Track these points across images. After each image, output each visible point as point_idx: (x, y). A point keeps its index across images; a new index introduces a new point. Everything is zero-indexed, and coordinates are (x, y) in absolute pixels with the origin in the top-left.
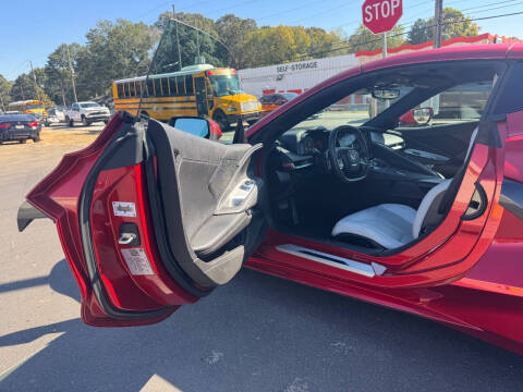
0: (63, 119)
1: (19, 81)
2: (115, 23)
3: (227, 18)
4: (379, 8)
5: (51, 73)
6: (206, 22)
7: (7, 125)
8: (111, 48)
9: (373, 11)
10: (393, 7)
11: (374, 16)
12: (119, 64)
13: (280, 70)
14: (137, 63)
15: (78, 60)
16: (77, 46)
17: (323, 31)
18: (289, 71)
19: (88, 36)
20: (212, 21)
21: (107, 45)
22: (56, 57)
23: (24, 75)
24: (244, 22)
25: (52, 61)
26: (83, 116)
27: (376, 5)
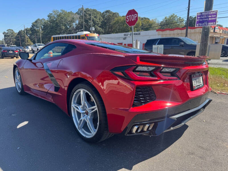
0: (31, 50)
1: (20, 33)
2: (60, 11)
3: (107, 12)
4: (131, 17)
5: (33, 31)
6: (98, 13)
7: (6, 51)
8: (58, 21)
9: (129, 18)
10: (135, 17)
11: (129, 20)
12: (61, 28)
13: (125, 35)
14: (68, 28)
15: (44, 26)
16: (44, 20)
17: (149, 19)
18: (129, 36)
19: (48, 16)
20: (101, 13)
21: (56, 20)
22: (35, 24)
23: (22, 30)
24: (114, 14)
25: (33, 25)
26: (38, 49)
27: (130, 16)
